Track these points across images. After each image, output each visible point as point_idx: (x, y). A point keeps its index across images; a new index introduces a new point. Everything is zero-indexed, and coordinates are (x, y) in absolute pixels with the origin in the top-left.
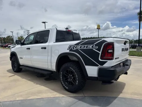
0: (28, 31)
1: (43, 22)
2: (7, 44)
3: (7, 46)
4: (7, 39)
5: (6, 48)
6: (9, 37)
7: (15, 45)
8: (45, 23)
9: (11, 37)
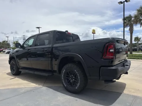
0: (24, 36)
1: (37, 28)
2: (3, 49)
3: (2, 51)
4: (3, 44)
5: (1, 52)
6: (4, 41)
7: (10, 49)
8: (39, 28)
9: (7, 42)
